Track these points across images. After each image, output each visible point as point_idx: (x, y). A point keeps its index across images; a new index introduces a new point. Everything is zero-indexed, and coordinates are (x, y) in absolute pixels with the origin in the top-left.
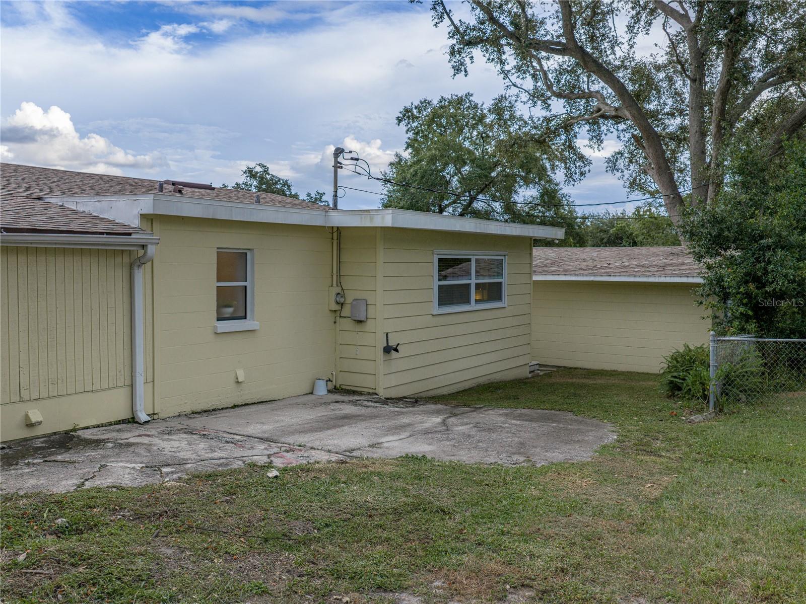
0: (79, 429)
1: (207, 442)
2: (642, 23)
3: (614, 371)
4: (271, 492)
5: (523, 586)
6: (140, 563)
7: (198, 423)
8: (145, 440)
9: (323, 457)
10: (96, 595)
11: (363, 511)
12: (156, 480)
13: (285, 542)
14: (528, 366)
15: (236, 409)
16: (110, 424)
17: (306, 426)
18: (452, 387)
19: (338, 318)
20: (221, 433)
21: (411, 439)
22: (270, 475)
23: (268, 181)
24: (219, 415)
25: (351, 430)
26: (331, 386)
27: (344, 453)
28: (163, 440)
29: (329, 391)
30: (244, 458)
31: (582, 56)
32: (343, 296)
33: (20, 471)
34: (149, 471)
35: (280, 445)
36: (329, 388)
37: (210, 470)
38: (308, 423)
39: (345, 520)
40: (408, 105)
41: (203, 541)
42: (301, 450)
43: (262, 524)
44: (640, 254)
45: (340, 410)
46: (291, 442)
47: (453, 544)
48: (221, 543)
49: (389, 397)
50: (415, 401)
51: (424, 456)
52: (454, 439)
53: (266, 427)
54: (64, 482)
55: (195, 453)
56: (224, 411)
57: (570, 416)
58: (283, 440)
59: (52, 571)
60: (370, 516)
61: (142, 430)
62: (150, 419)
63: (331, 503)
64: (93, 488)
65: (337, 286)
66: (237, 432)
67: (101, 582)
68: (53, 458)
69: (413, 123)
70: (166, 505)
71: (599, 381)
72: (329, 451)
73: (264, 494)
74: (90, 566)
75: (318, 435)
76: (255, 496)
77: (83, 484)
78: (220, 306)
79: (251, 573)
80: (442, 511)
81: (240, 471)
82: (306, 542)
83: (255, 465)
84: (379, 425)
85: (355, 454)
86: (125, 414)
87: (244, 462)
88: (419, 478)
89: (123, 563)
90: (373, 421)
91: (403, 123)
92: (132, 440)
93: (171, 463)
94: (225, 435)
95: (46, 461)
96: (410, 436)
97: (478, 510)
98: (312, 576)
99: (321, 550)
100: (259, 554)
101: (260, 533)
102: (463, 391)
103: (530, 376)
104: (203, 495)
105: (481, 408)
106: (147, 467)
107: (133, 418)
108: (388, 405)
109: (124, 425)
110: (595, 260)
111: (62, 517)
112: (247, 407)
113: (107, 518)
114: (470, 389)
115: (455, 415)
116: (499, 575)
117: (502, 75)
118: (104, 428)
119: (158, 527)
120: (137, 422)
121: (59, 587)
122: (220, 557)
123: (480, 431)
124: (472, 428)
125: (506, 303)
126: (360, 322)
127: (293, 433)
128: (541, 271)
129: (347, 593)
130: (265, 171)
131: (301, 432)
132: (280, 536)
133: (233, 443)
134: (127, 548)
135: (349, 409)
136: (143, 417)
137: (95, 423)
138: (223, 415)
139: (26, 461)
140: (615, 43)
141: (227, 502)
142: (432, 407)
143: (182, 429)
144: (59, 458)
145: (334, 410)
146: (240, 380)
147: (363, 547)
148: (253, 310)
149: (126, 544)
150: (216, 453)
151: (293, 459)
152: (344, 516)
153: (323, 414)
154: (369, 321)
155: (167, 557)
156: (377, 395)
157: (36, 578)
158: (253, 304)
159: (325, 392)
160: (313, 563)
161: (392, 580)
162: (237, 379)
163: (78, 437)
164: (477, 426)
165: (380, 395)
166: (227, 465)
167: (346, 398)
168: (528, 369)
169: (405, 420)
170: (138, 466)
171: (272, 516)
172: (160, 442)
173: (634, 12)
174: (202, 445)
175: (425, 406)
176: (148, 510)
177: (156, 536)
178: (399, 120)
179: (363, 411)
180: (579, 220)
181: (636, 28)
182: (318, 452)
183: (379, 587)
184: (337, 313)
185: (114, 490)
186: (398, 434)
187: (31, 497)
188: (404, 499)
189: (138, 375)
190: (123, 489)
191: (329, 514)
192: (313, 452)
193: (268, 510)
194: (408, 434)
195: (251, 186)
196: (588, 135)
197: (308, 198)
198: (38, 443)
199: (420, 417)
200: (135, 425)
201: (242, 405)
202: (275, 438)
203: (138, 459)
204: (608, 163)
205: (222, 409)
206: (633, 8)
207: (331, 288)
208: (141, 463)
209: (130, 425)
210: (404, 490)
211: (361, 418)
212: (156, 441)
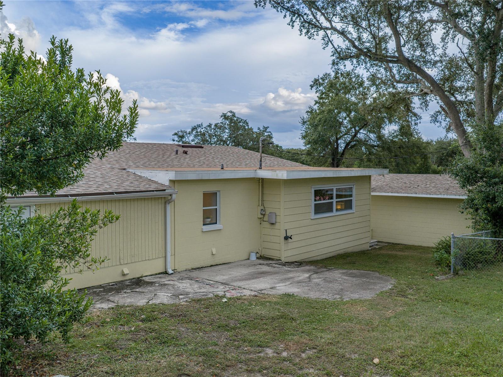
0: (143, 277)
1: (198, 284)
2: (450, 36)
3: (420, 246)
4: (223, 308)
5: (313, 348)
6: (173, 332)
7: (194, 274)
8: (171, 283)
9: (247, 293)
10: (159, 343)
11: (259, 317)
12: (177, 301)
13: (226, 328)
14: (368, 244)
15: (212, 267)
16: (156, 274)
17: (243, 277)
18: (322, 256)
19: (262, 222)
20: (204, 280)
21: (291, 285)
22: (224, 301)
23: (235, 121)
24: (204, 270)
25: (264, 280)
26: (258, 255)
27: (258, 291)
28: (180, 283)
29: (257, 258)
30: (214, 293)
31: (408, 64)
32: (264, 211)
33: (123, 296)
34: (174, 297)
35: (230, 286)
36: (257, 256)
37: (199, 298)
38: (244, 276)
39: (251, 321)
40: (317, 77)
41: (196, 326)
42: (239, 289)
43: (218, 321)
44: (438, 179)
45: (261, 269)
46: (235, 285)
47: (292, 332)
48: (202, 327)
49: (287, 261)
50: (300, 264)
51: (293, 294)
52: (310, 286)
53: (224, 277)
54: (141, 301)
55: (193, 289)
56: (206, 268)
57: (377, 274)
58: (232, 284)
59: (144, 334)
60: (262, 320)
61: (170, 278)
62: (173, 272)
63: (246, 314)
64: (153, 304)
65: (262, 205)
66: (212, 279)
67: (161, 339)
68: (135, 290)
69: (320, 87)
70: (182, 312)
71: (406, 253)
72: (251, 290)
73: (220, 309)
74: (156, 333)
75: (248, 282)
76: (217, 309)
77: (148, 302)
78: (205, 218)
79: (212, 338)
80: (292, 319)
81: (211, 299)
82: (234, 329)
83: (218, 296)
84: (277, 278)
85: (263, 292)
86: (163, 270)
87: (213, 294)
88: (287, 304)
89: (167, 332)
90: (275, 275)
91: (314, 88)
92: (166, 282)
93: (183, 294)
94: (206, 281)
95: (132, 291)
96: (290, 284)
97: (308, 319)
98: (235, 340)
99: (240, 332)
100: (216, 332)
101: (217, 324)
102: (329, 258)
103: (370, 248)
104: (196, 308)
105: (332, 269)
106: (173, 295)
107: (166, 272)
108: (285, 266)
109: (162, 275)
110: (411, 183)
111: (143, 315)
112: (217, 266)
113: (160, 316)
114: (333, 257)
115: (317, 273)
116: (306, 344)
117: (366, 70)
118: (154, 276)
119: (179, 320)
120: (167, 274)
121: (147, 339)
122: (202, 332)
123: (325, 282)
124: (322, 280)
125: (354, 210)
126: (273, 224)
127: (236, 281)
128: (379, 190)
129: (246, 347)
130: (233, 115)
131: (240, 280)
132: (224, 325)
133: (209, 285)
134: (168, 327)
135: (265, 268)
136: (170, 271)
137: (150, 274)
138: (206, 270)
139: (124, 291)
140: (434, 48)
141: (205, 311)
142: (308, 268)
143: (187, 277)
144: (137, 290)
145: (258, 269)
146: (214, 253)
147: (256, 331)
148: (220, 220)
149: (168, 326)
150: (202, 290)
151: (235, 294)
152: (251, 319)
153: (252, 271)
154: (277, 224)
155: (183, 331)
156: (281, 260)
157: (139, 336)
158: (220, 217)
159: (255, 259)
160: (236, 336)
161: (264, 343)
162: (212, 253)
163: (143, 280)
164: (325, 280)
165: (283, 260)
166: (206, 295)
167: (265, 262)
168: (369, 245)
169: (291, 275)
170: (169, 295)
171: (222, 318)
172: (178, 283)
173: (445, 31)
174: (196, 286)
175: (304, 267)
176: (175, 314)
177: (179, 324)
178: (312, 87)
179: (272, 270)
180: (424, 145)
181: (447, 39)
182: (246, 290)
183: (259, 346)
184: (261, 220)
185: (161, 305)
186: (285, 282)
187: (130, 306)
188: (277, 313)
189: (168, 252)
190: (164, 305)
191: (245, 318)
192: (244, 290)
193: (221, 316)
194: (289, 283)
195: (225, 124)
196: (419, 102)
197: (259, 130)
198: (127, 283)
199: (299, 274)
200: (167, 275)
201: (215, 265)
202: (228, 283)
203: (169, 292)
204: (432, 118)
205: (205, 267)
206: (444, 28)
207: (259, 207)
208: (171, 293)
209: (165, 275)
210: (279, 309)
211: (270, 273)
212: (176, 283)
